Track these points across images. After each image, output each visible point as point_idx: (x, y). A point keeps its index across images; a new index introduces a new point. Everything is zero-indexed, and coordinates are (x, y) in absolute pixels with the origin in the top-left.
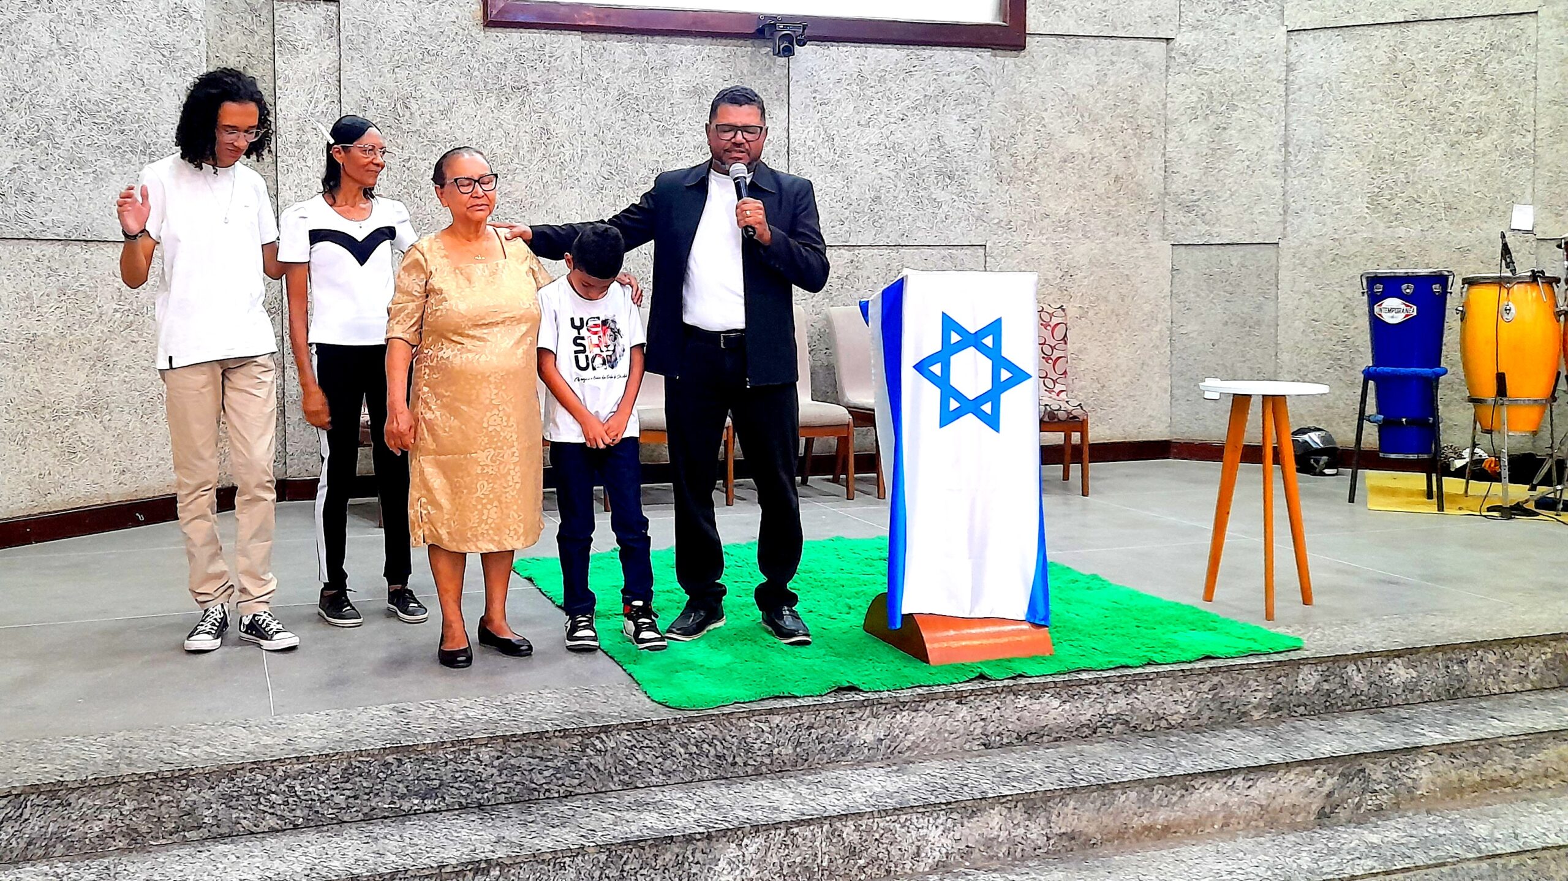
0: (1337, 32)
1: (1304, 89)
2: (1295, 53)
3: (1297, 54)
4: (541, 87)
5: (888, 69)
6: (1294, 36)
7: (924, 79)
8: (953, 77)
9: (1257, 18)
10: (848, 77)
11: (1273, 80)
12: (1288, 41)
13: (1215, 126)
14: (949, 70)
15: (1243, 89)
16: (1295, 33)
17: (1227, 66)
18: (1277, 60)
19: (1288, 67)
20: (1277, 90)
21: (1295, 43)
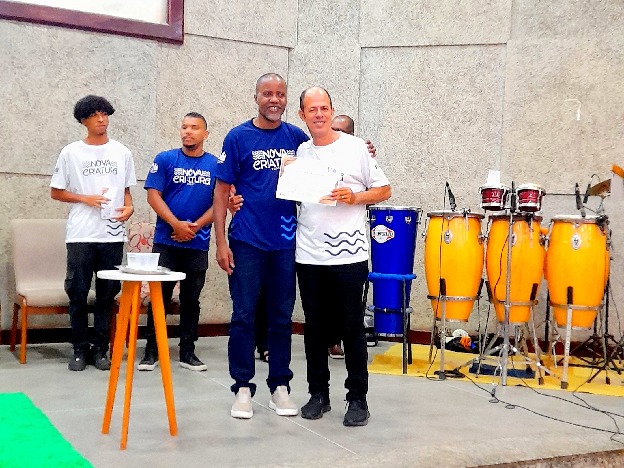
0: (390, 50)
1: (370, 87)
3: (366, 63)
6: (365, 51)
9: (343, 38)
11: (352, 80)
12: (361, 54)
15: (334, 85)
16: (366, 49)
17: (325, 69)
18: (354, 67)
19: (361, 71)
20: (354, 87)
21: (366, 56)
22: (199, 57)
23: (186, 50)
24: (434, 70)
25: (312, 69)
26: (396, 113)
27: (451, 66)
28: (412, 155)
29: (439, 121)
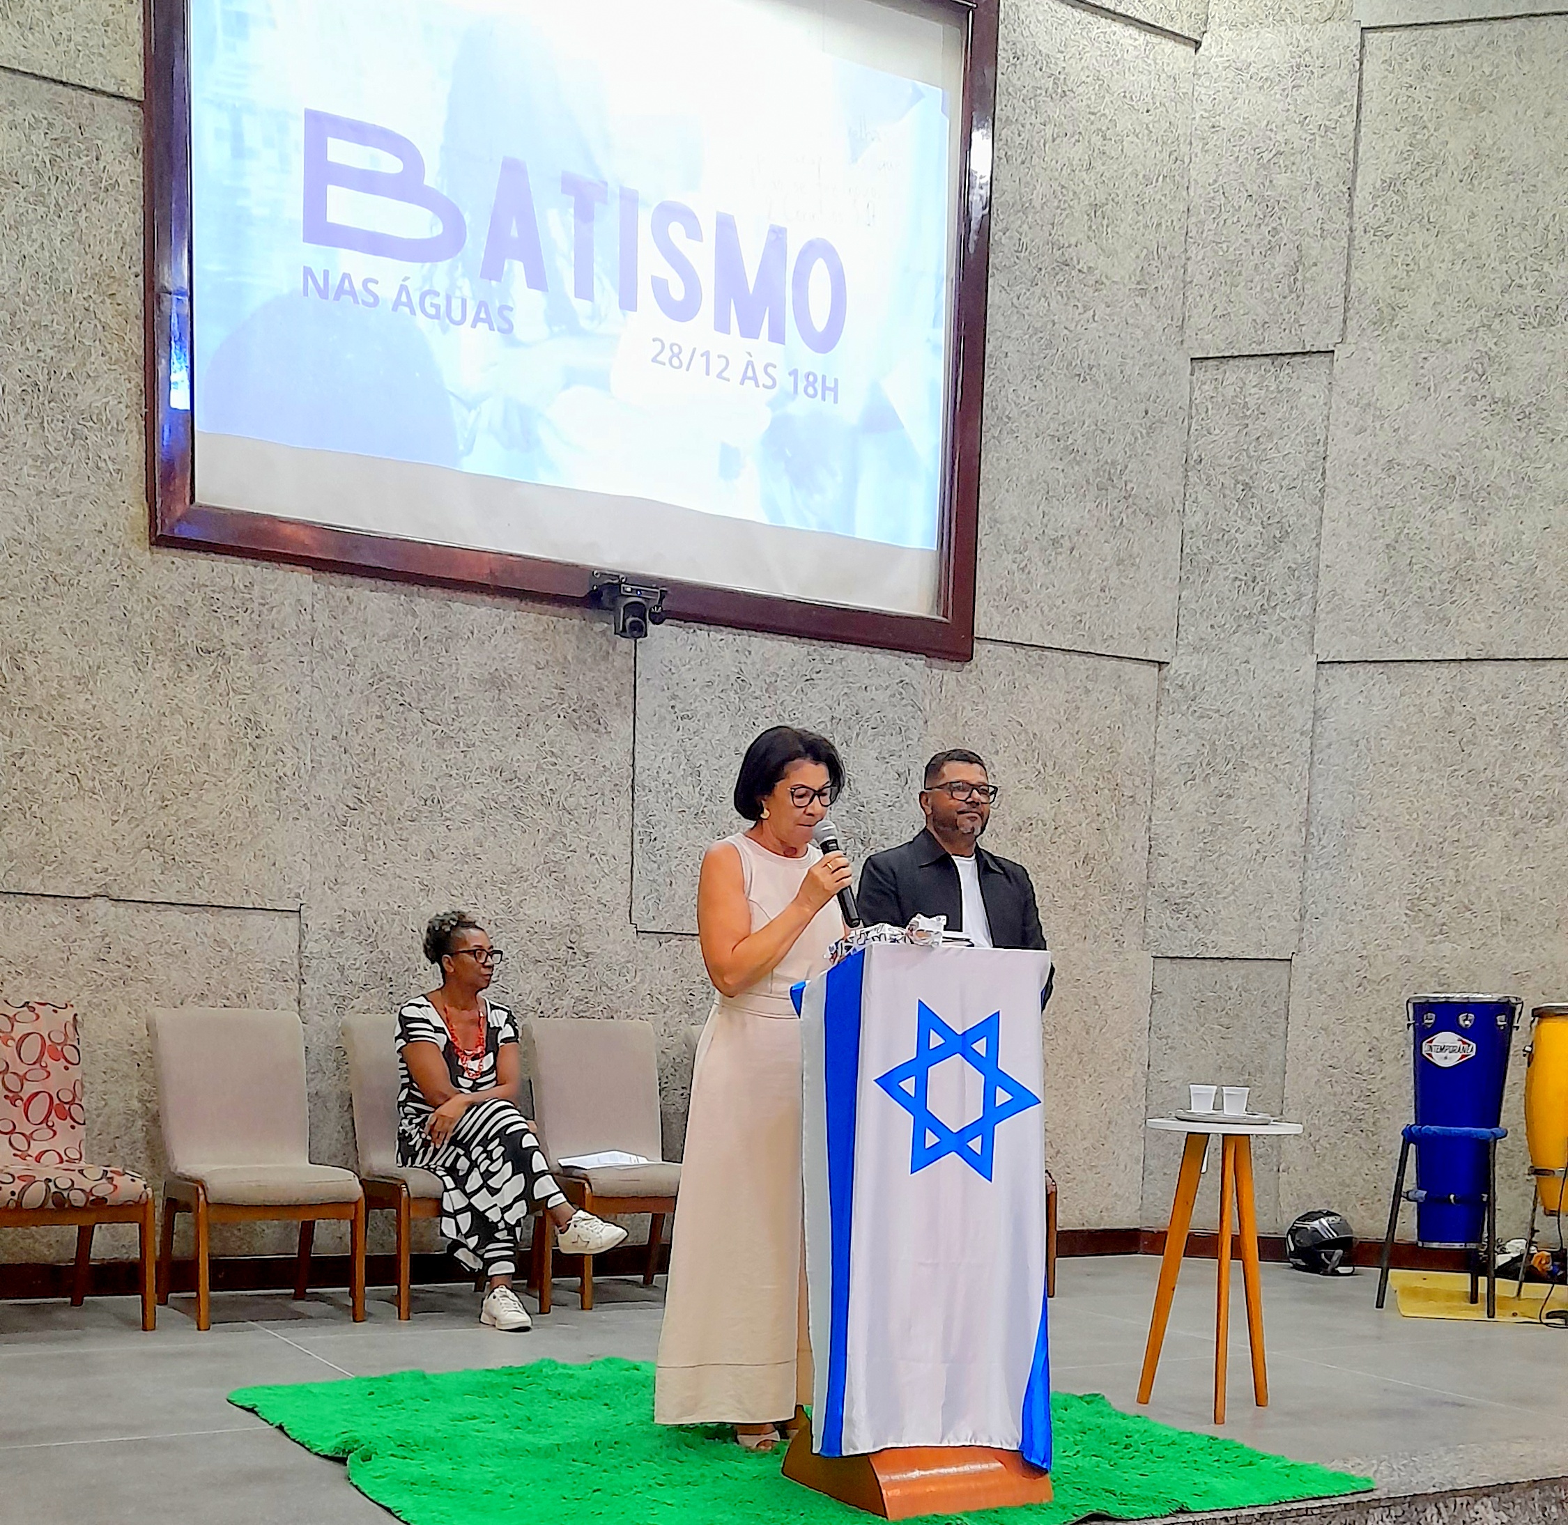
0: (1380, 667)
1: (1335, 746)
2: (1325, 695)
3: (1328, 695)
4: (246, 653)
5: (781, 673)
6: (1327, 669)
7: (831, 692)
8: (872, 693)
9: (1278, 641)
10: (723, 679)
11: (1295, 731)
12: (1318, 676)
13: (1217, 792)
14: (867, 682)
15: (1257, 742)
16: (1327, 666)
17: (1237, 707)
18: (1302, 703)
19: (1315, 713)
20: (1301, 744)
21: (1327, 680)
22: (998, 687)
23: (974, 673)
24: (1474, 711)
25: (1208, 707)
26: (1390, 799)
27: (1510, 703)
28: (1421, 888)
29: (1482, 816)
